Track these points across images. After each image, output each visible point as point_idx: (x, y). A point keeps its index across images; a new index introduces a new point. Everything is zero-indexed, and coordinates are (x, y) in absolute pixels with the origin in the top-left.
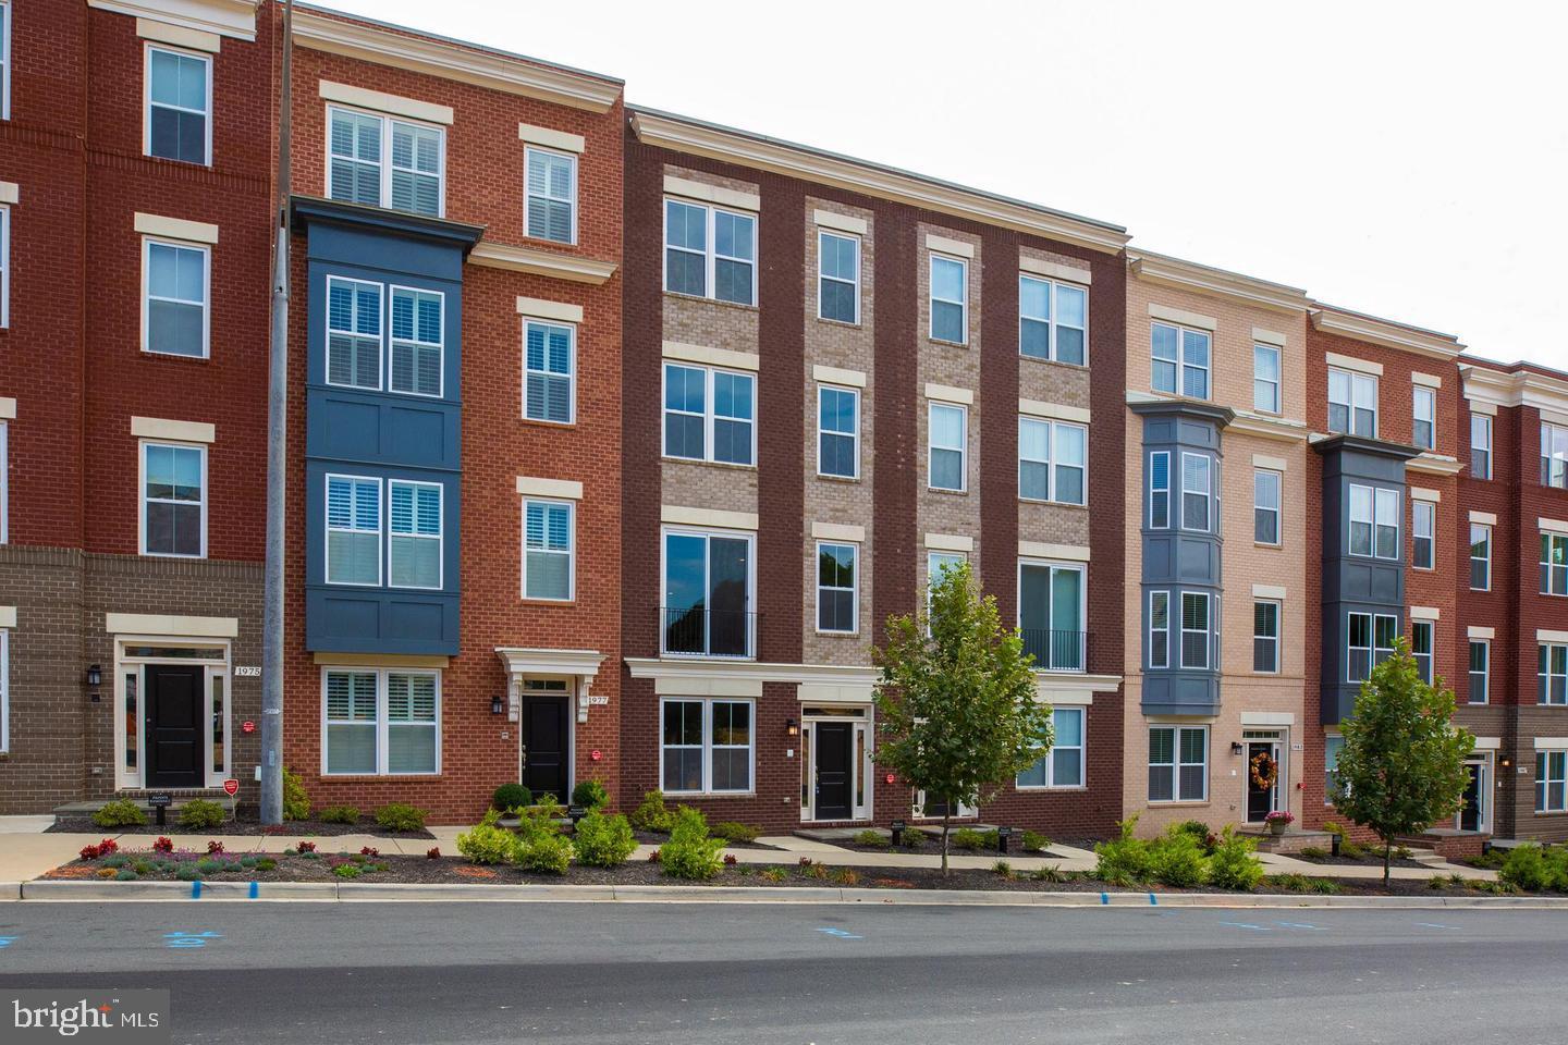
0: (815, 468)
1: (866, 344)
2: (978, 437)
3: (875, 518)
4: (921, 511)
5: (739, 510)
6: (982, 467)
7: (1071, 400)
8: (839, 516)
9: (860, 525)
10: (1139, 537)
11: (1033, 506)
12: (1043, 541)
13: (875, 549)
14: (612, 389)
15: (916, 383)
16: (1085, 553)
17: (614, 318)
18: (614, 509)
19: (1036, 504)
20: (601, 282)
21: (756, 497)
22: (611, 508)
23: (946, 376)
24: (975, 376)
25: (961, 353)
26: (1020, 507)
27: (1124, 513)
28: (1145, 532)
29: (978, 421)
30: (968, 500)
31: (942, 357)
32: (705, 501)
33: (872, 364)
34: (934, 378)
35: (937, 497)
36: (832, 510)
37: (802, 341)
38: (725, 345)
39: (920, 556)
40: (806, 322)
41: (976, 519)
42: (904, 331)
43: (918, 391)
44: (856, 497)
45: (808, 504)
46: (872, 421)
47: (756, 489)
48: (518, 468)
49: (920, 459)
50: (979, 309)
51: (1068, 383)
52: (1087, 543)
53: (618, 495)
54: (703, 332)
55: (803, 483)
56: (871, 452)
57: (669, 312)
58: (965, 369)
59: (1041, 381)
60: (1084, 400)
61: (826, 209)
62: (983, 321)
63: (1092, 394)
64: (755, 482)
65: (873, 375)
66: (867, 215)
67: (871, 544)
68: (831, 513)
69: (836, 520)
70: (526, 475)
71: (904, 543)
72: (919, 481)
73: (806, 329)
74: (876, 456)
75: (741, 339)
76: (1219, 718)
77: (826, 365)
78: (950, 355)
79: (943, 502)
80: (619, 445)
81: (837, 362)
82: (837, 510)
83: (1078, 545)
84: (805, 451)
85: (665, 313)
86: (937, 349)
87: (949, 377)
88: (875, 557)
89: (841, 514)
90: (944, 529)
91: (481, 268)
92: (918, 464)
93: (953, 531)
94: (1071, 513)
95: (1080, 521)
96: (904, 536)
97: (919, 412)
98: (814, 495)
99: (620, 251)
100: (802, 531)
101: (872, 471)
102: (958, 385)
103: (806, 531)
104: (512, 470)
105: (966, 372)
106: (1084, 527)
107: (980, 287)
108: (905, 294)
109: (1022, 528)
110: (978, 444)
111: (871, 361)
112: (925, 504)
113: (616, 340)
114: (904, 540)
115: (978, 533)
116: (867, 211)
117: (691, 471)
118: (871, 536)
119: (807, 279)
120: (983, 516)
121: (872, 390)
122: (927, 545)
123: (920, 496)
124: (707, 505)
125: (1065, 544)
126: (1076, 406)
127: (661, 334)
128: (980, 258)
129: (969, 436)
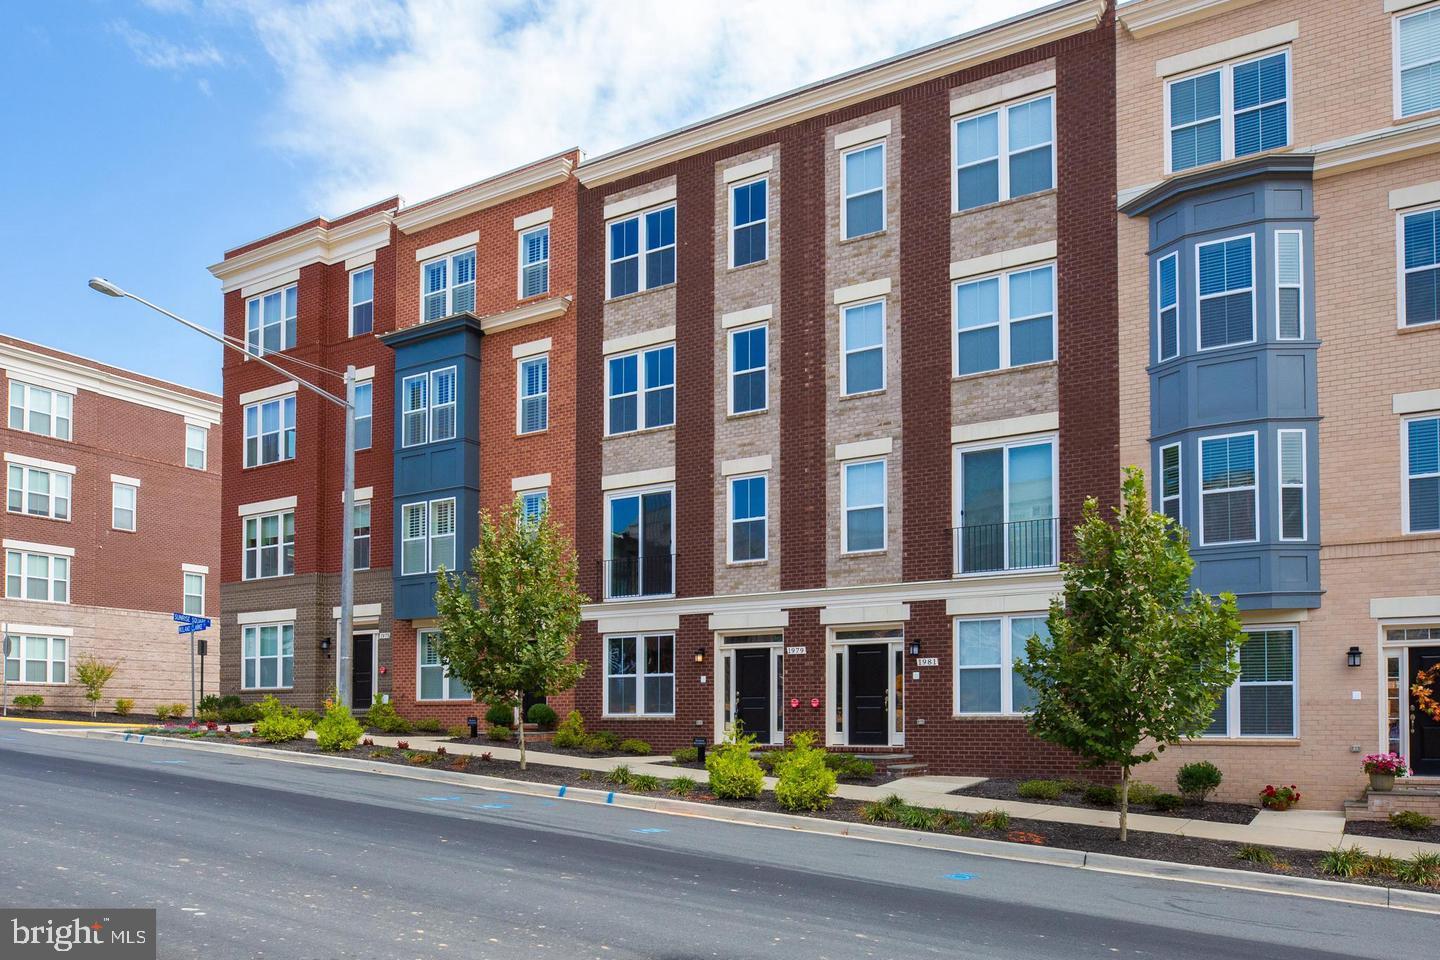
0: (725, 411)
1: (773, 276)
2: (898, 326)
3: (782, 443)
4: (831, 423)
5: (661, 466)
6: (903, 356)
7: (1030, 237)
8: (747, 450)
9: (767, 453)
10: (1145, 378)
11: (974, 382)
12: (988, 419)
13: (782, 474)
14: (570, 394)
15: (824, 294)
16: (1052, 419)
17: (571, 338)
18: (570, 488)
19: (976, 378)
20: (562, 314)
21: (674, 452)
22: (569, 488)
23: (859, 274)
24: (895, 261)
25: (876, 242)
26: (954, 387)
27: (1116, 353)
28: (1154, 371)
29: (898, 307)
30: (886, 398)
31: (855, 256)
32: (634, 465)
33: (779, 292)
34: (845, 281)
35: (850, 405)
36: (740, 446)
37: (713, 297)
38: (650, 326)
39: (830, 470)
40: (716, 278)
41: (896, 416)
42: (811, 247)
43: (827, 301)
44: (764, 427)
45: (717, 447)
46: (779, 349)
47: (674, 444)
48: (513, 473)
49: (829, 369)
50: (899, 185)
51: (1022, 220)
52: (1056, 406)
53: (573, 477)
54: (634, 323)
55: (713, 428)
56: (778, 379)
57: (609, 317)
58: (882, 257)
59: (982, 233)
60: (1047, 231)
61: (735, 165)
62: (902, 196)
63: (1059, 219)
64: (674, 438)
65: (779, 304)
66: (774, 149)
67: (778, 470)
68: (739, 449)
69: (743, 455)
70: (518, 476)
71: (812, 461)
72: (828, 393)
73: (716, 285)
74: (782, 382)
75: (663, 316)
76: (1317, 613)
77: (735, 310)
78: (862, 250)
79: (856, 408)
80: (574, 437)
81: (744, 304)
82: (744, 445)
83: (1042, 412)
84: (716, 398)
85: (605, 319)
86: (848, 250)
87: (863, 273)
88: (782, 481)
89: (749, 447)
90: (858, 436)
91: (492, 336)
92: (827, 375)
93: (869, 435)
94: (1030, 376)
95: (1043, 382)
96: (812, 454)
97: (828, 322)
98: (724, 436)
99: (575, 283)
100: (713, 472)
101: (779, 398)
102: (874, 277)
103: (716, 472)
104: (510, 475)
105: (883, 260)
106: (1051, 390)
107: (899, 161)
108: (812, 208)
109: (957, 412)
110: (899, 334)
111: (778, 290)
112: (838, 415)
113: (572, 355)
114: (812, 458)
115: (899, 431)
116: (774, 145)
117: (624, 443)
118: (778, 462)
119: (717, 239)
120: (904, 411)
121: (779, 318)
122: (838, 458)
123: (829, 407)
124: (635, 468)
125: (1020, 415)
126: (1035, 242)
127: (602, 337)
128: (900, 129)
129: (888, 327)
